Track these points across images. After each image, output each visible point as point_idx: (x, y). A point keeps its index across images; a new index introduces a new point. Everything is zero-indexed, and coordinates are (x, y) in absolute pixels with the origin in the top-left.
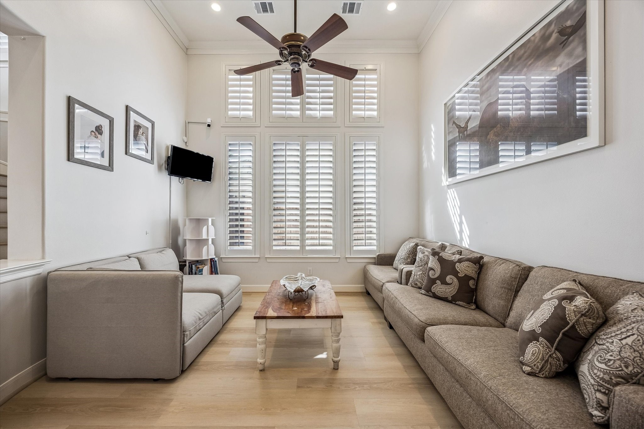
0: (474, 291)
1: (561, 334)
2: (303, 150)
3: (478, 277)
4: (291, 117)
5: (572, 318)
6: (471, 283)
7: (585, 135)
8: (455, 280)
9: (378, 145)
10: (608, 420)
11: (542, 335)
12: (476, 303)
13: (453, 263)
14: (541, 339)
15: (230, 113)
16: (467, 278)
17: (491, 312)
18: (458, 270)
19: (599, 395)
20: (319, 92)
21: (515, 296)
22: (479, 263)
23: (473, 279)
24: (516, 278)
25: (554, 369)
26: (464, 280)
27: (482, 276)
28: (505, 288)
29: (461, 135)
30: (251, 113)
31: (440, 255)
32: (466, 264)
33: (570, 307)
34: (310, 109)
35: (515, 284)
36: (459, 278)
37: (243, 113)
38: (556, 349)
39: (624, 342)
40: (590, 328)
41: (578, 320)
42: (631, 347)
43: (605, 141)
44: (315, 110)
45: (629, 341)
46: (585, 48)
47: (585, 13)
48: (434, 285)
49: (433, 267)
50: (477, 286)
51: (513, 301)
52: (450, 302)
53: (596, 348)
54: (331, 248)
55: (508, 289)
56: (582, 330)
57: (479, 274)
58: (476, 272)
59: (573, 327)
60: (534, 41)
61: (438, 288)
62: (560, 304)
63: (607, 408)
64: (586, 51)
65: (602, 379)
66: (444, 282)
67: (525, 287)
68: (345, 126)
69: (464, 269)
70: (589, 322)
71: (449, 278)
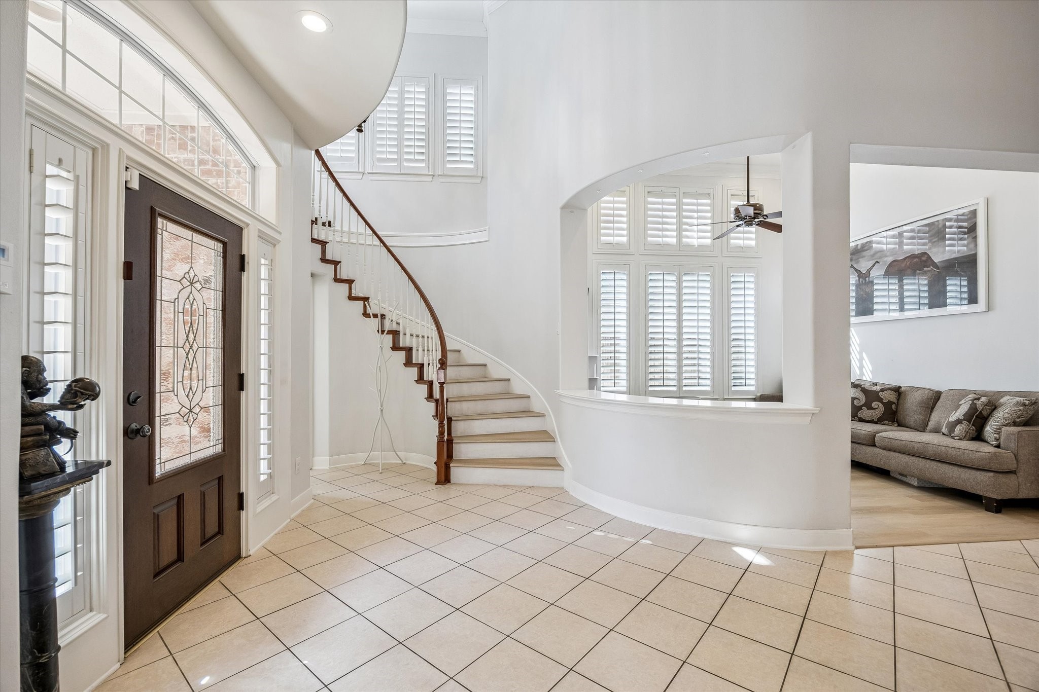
0: (895, 413)
1: (975, 417)
2: (680, 282)
3: (898, 403)
4: (668, 245)
5: (980, 408)
6: (894, 406)
7: (977, 303)
8: (881, 405)
9: (757, 278)
10: (999, 443)
11: (964, 419)
12: (897, 422)
13: (877, 393)
14: (964, 422)
15: (602, 238)
16: (890, 403)
17: (913, 426)
18: (882, 397)
19: (995, 435)
20: (697, 218)
21: (931, 412)
22: (898, 391)
23: (895, 403)
24: (932, 399)
25: (971, 436)
26: (887, 405)
27: (901, 401)
28: (923, 407)
29: (861, 280)
30: (625, 239)
31: (862, 387)
32: (889, 392)
33: (978, 403)
34: (687, 237)
35: (931, 403)
36: (883, 404)
37: (617, 239)
38: (973, 425)
39: (1005, 412)
40: (988, 411)
41: (983, 408)
42: (1007, 413)
43: (989, 308)
44: (692, 237)
45: (1007, 411)
46: (976, 245)
47: (976, 223)
48: (861, 411)
49: (857, 397)
50: (897, 409)
51: (930, 415)
52: (876, 423)
53: (992, 419)
54: (708, 388)
55: (926, 407)
56: (985, 413)
57: (898, 400)
58: (896, 398)
59: (981, 412)
60: (938, 225)
61: (865, 413)
62: (973, 403)
63: (999, 439)
64: (976, 248)
65: (997, 429)
66: (870, 408)
67: (939, 404)
68: (723, 255)
69: (888, 396)
70: (988, 409)
71: (874, 404)
